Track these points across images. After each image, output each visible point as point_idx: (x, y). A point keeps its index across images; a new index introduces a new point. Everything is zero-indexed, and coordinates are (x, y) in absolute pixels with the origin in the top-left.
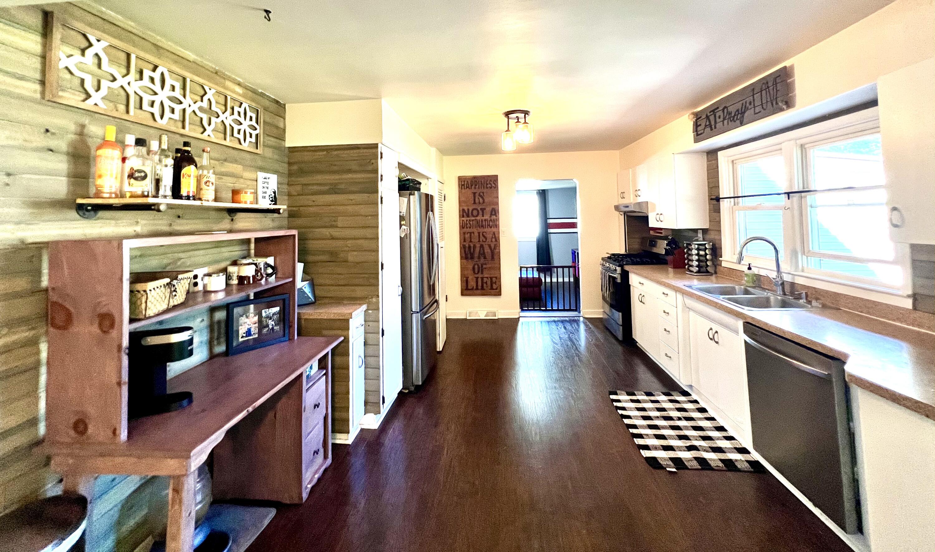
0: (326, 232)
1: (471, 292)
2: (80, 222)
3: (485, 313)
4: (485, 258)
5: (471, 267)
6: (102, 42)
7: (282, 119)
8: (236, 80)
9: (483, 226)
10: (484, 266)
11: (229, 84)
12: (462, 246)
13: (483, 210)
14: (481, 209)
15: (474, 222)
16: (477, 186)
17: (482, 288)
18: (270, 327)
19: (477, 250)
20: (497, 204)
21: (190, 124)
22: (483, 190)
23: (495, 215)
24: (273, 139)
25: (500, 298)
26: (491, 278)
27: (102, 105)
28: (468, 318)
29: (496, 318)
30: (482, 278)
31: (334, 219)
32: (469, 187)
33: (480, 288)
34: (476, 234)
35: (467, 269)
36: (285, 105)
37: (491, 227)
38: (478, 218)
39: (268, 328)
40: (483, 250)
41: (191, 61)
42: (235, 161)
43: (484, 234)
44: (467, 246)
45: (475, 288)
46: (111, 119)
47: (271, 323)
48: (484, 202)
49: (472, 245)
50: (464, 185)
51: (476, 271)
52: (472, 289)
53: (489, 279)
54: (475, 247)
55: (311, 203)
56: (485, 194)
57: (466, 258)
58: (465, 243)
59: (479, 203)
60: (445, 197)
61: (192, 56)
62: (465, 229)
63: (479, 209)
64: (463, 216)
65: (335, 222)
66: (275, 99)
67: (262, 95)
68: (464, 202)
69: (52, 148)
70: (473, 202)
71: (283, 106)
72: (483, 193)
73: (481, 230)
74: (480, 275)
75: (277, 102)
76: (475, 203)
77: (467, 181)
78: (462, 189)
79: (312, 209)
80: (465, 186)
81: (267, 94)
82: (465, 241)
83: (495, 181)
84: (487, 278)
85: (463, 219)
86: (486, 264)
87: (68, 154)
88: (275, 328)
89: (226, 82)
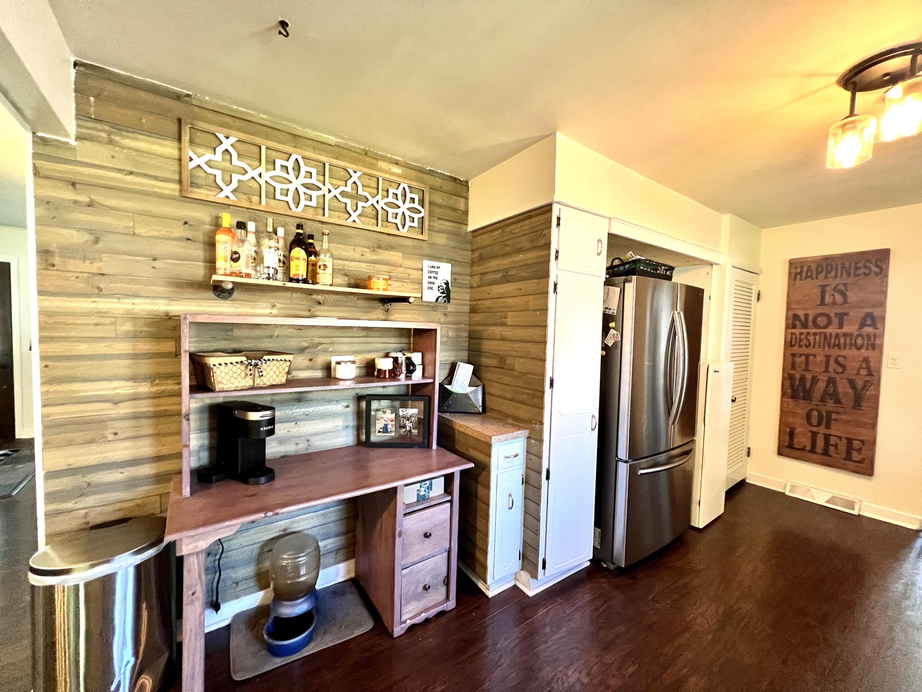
0: (497, 330)
1: (799, 453)
2: (216, 301)
3: (829, 496)
4: (838, 401)
5: (802, 412)
6: (231, 138)
7: (463, 199)
8: (392, 158)
9: (839, 346)
10: (834, 416)
11: (383, 165)
12: (786, 375)
13: (841, 317)
14: (836, 314)
15: (818, 337)
16: (833, 273)
17: (826, 452)
18: (408, 428)
19: (821, 385)
20: (882, 305)
21: (329, 210)
22: (845, 279)
23: (874, 325)
24: (448, 224)
25: (871, 480)
26: (849, 441)
27: (232, 197)
28: (787, 493)
29: (855, 512)
30: (827, 437)
31: (504, 314)
32: (811, 277)
33: (819, 449)
34: (820, 358)
35: (794, 415)
36: (467, 182)
37: (859, 349)
38: (828, 331)
39: (405, 430)
40: (835, 388)
41: (334, 144)
42: (390, 247)
43: (840, 359)
44: (798, 376)
45: (808, 448)
46: (245, 210)
47: (409, 425)
48: (845, 302)
49: (809, 376)
50: (801, 273)
51: (814, 421)
52: (803, 449)
53: (844, 441)
54: (814, 380)
55: (486, 296)
56: (849, 287)
57: (794, 396)
58: (792, 372)
59: (834, 303)
60: (759, 295)
61: (332, 139)
62: (796, 349)
63: (832, 315)
64: (794, 327)
65: (505, 318)
66: (450, 177)
67: (431, 173)
68: (799, 302)
69: (190, 238)
70: (819, 302)
71: (466, 184)
72: (845, 285)
73: (836, 352)
74: (822, 430)
75: (455, 180)
76: (823, 303)
77: (809, 266)
78: (795, 279)
79: (487, 303)
80: (804, 274)
81: (439, 171)
82: (793, 367)
83: (881, 261)
84: (840, 438)
85: (793, 331)
86: (837, 413)
87: (204, 243)
88: (413, 431)
89: (379, 163)
